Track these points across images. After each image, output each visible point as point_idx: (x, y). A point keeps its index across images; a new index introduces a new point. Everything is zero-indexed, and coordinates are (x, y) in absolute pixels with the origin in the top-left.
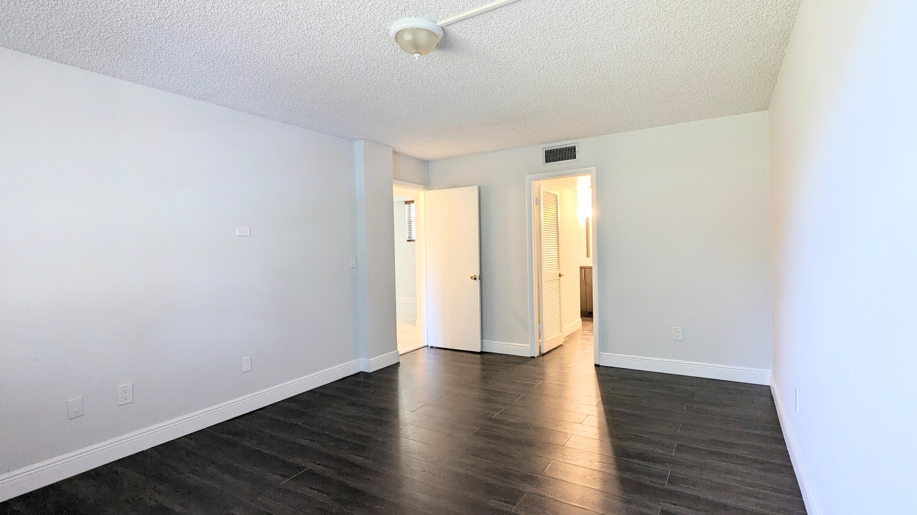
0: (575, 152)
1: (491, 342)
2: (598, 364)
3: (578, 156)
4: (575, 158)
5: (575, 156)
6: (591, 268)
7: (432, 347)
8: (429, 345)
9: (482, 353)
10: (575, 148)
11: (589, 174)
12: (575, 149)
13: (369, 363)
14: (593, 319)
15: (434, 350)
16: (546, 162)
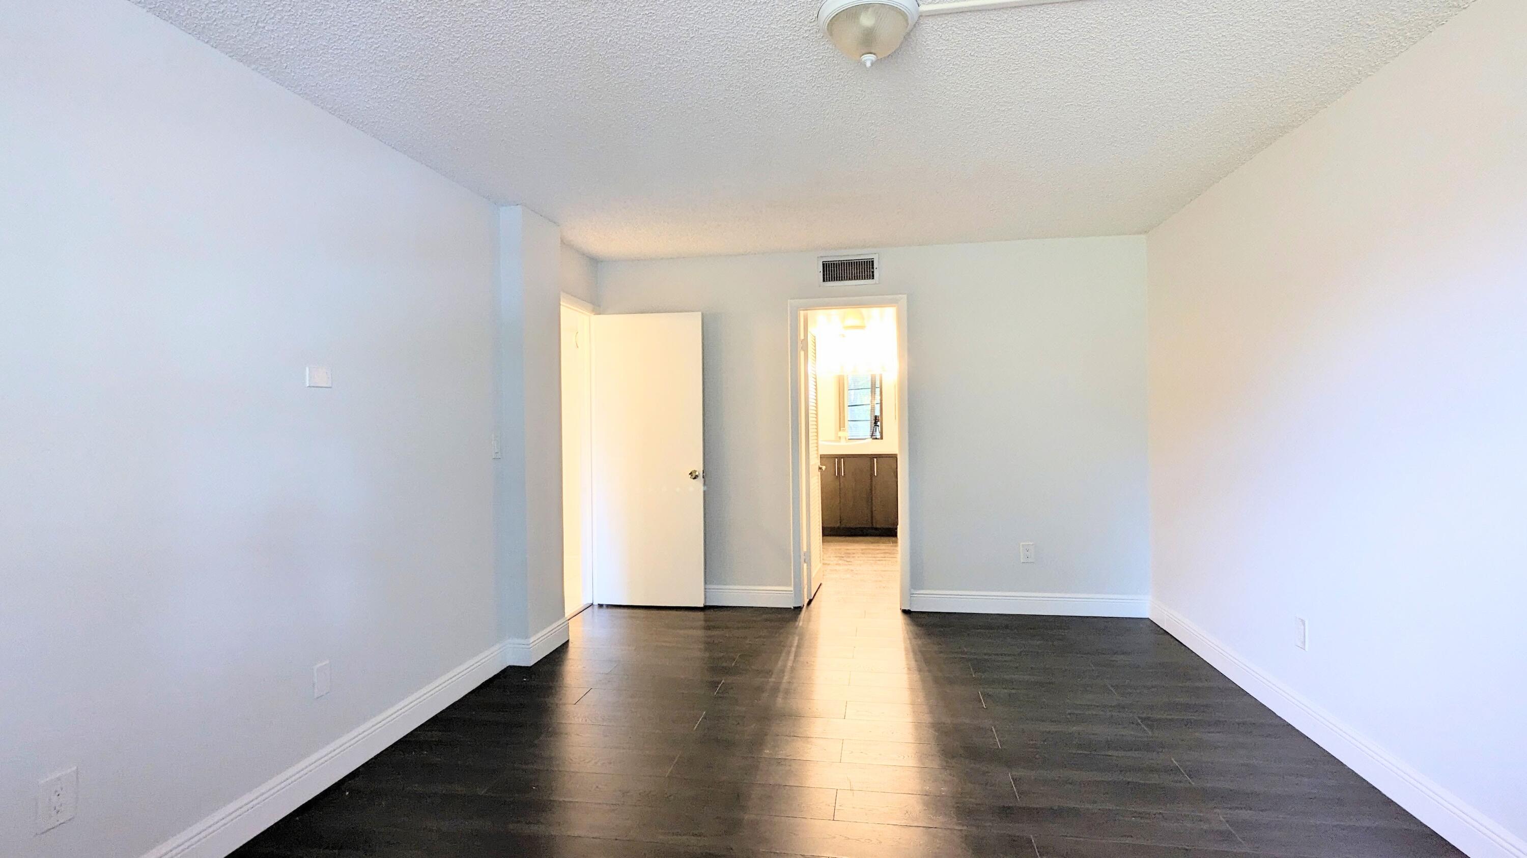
0: (873, 268)
1: (727, 587)
2: (907, 608)
3: (878, 275)
4: (873, 278)
5: (873, 276)
6: (894, 457)
7: (601, 606)
8: (596, 603)
9: (705, 608)
10: (873, 262)
11: (895, 306)
12: (873, 265)
13: (528, 647)
14: (897, 540)
15: (605, 611)
16: (824, 281)
